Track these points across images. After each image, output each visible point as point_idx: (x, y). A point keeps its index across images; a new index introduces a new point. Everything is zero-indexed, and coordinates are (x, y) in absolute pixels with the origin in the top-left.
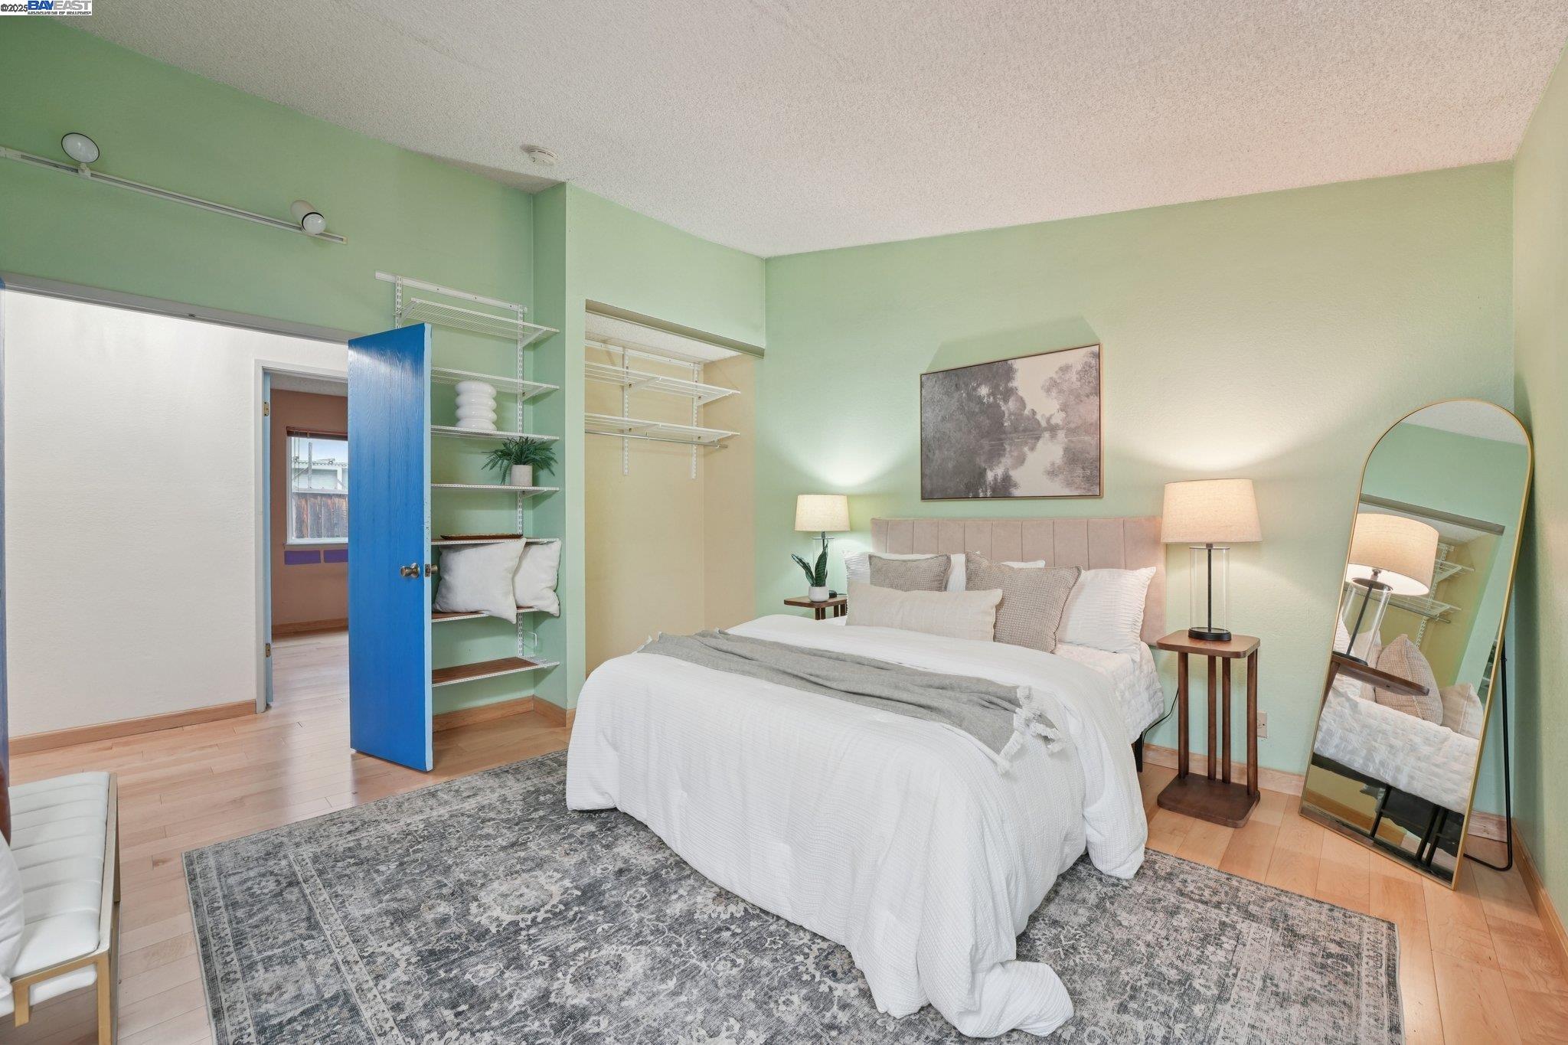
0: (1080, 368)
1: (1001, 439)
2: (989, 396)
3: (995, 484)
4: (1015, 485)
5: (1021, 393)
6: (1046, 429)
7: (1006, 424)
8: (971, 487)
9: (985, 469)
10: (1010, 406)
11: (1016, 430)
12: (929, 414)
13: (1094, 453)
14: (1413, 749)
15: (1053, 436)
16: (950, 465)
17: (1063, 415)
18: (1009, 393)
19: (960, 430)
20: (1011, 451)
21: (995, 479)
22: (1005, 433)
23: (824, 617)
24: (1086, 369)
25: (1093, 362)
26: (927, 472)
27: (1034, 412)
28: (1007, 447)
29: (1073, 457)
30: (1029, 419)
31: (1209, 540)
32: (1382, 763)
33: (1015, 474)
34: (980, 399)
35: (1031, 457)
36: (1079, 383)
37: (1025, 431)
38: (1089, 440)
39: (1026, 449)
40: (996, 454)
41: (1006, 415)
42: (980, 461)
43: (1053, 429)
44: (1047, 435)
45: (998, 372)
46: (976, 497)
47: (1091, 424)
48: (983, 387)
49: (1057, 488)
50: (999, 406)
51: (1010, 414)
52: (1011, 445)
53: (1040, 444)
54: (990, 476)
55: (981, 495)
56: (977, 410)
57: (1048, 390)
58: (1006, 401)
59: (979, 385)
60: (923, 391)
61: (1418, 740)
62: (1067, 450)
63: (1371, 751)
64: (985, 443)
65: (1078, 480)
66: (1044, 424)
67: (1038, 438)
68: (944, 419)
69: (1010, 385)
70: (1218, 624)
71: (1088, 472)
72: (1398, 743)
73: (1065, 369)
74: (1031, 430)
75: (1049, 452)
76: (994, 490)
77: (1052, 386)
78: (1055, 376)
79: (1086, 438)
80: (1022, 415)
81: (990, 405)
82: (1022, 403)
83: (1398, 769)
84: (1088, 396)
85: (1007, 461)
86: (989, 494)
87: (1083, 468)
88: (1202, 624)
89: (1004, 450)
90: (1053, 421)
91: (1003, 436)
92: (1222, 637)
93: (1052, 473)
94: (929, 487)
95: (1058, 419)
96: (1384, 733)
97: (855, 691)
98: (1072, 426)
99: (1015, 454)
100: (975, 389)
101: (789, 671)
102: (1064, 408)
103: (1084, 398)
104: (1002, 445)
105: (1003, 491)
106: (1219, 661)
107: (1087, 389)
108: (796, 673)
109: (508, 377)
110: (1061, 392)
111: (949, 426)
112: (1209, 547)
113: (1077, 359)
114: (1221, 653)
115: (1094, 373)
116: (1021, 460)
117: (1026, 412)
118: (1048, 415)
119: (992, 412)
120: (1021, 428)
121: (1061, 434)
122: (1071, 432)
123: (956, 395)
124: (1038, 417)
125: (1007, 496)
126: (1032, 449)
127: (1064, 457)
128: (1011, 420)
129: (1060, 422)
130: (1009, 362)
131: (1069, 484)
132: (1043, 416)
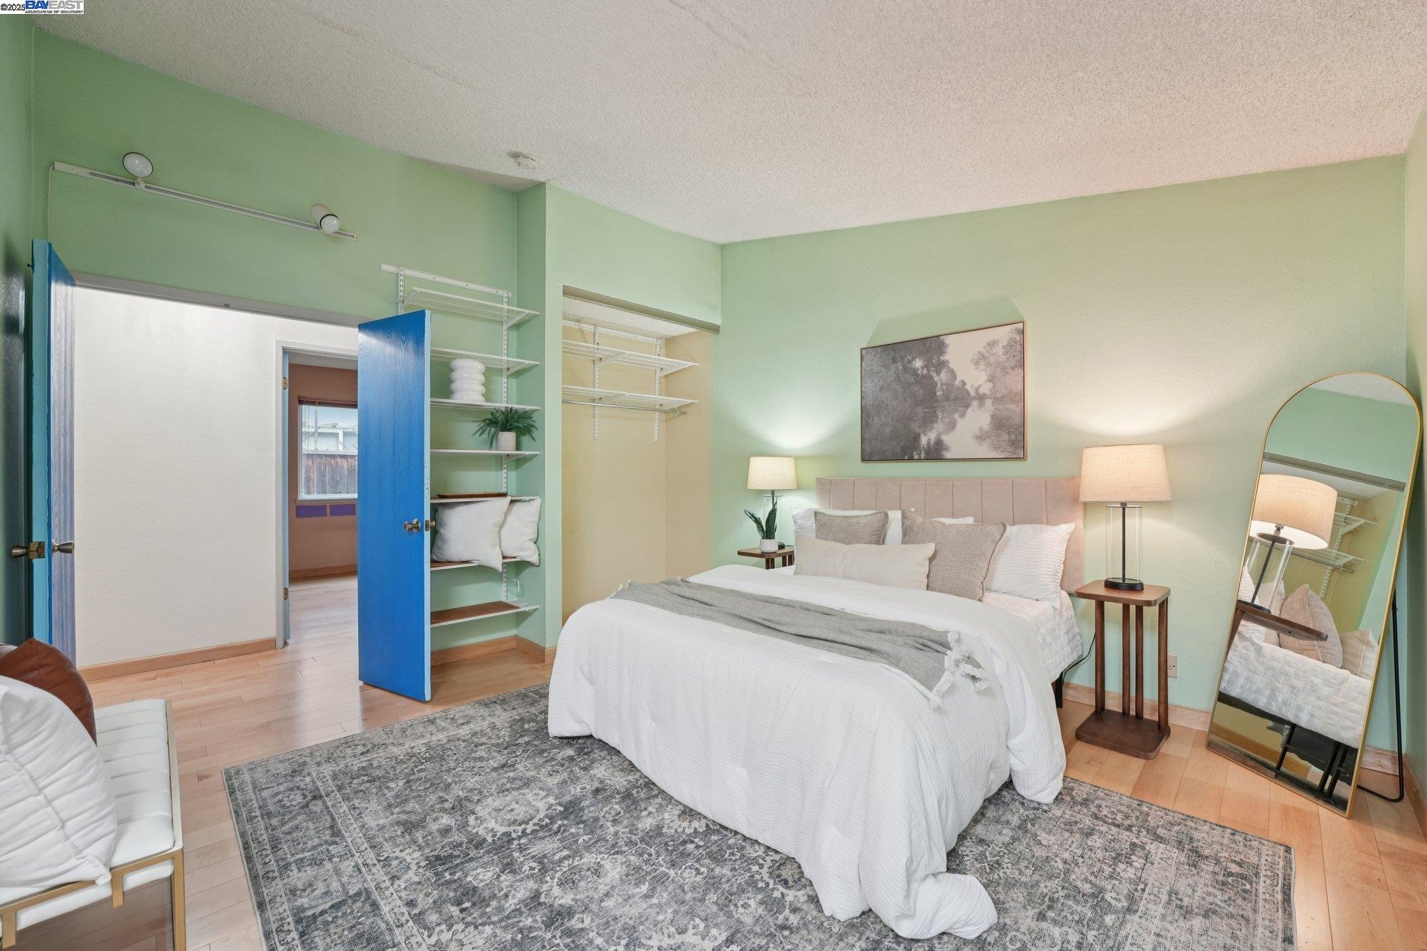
0: (1005, 343)
1: (934, 407)
2: (923, 368)
3: (929, 447)
4: (947, 449)
5: (952, 365)
6: (974, 398)
7: (938, 394)
8: (906, 450)
9: (919, 434)
10: (941, 378)
11: (947, 399)
12: (869, 385)
13: (1018, 420)
14: (1314, 689)
15: (981, 405)
16: (888, 430)
17: (990, 385)
18: (941, 365)
19: (897, 399)
20: (943, 418)
21: (929, 443)
22: (937, 401)
23: (773, 567)
24: (1011, 345)
25: (1018, 338)
26: (867, 436)
27: (963, 383)
28: (940, 415)
29: (999, 424)
30: (958, 388)
31: (1123, 500)
32: (1285, 703)
33: (947, 439)
34: (914, 371)
35: (961, 423)
36: (1005, 357)
38: (1014, 408)
40: (929, 420)
41: (939, 386)
42: (915, 426)
43: (981, 398)
44: (975, 403)
45: (932, 346)
46: (911, 459)
47: (1016, 394)
48: (917, 360)
49: (984, 451)
50: (931, 378)
51: (942, 384)
52: (942, 412)
53: (969, 410)
54: (924, 440)
55: (916, 457)
56: (912, 381)
57: (977, 363)
58: (938, 373)
59: (914, 359)
60: (863, 363)
62: (993, 417)
63: (1274, 691)
64: (920, 411)
65: (1004, 444)
66: (973, 393)
67: (967, 406)
68: (882, 389)
69: (942, 358)
70: (1132, 575)
71: (1013, 437)
72: (1299, 684)
73: (992, 344)
74: (961, 399)
75: (977, 419)
76: (927, 453)
77: (980, 359)
78: (982, 350)
79: (1011, 406)
80: (953, 385)
81: (923, 377)
82: (953, 374)
83: (1300, 708)
84: (1013, 369)
85: (939, 426)
86: (923, 456)
87: (1009, 433)
88: (1116, 575)
89: (937, 417)
90: (981, 391)
91: (936, 404)
92: (1135, 587)
93: (980, 438)
94: (868, 449)
95: (986, 389)
96: (1287, 674)
97: (804, 634)
98: (999, 395)
99: (947, 420)
100: (910, 362)
101: (745, 616)
102: (991, 379)
103: (1010, 371)
105: (936, 453)
106: (1133, 608)
107: (1012, 362)
108: (751, 618)
109: (495, 354)
110: (989, 364)
111: (886, 395)
112: (1124, 505)
113: (1003, 335)
114: (1134, 602)
115: (1019, 347)
117: (957, 383)
118: (976, 386)
119: (926, 383)
120: (952, 398)
121: (989, 403)
122: (997, 400)
123: (893, 367)
124: (968, 387)
125: (940, 459)
126: (963, 416)
127: (991, 423)
128: (943, 390)
129: (988, 392)
130: (942, 338)
131: (996, 448)
132: (972, 386)
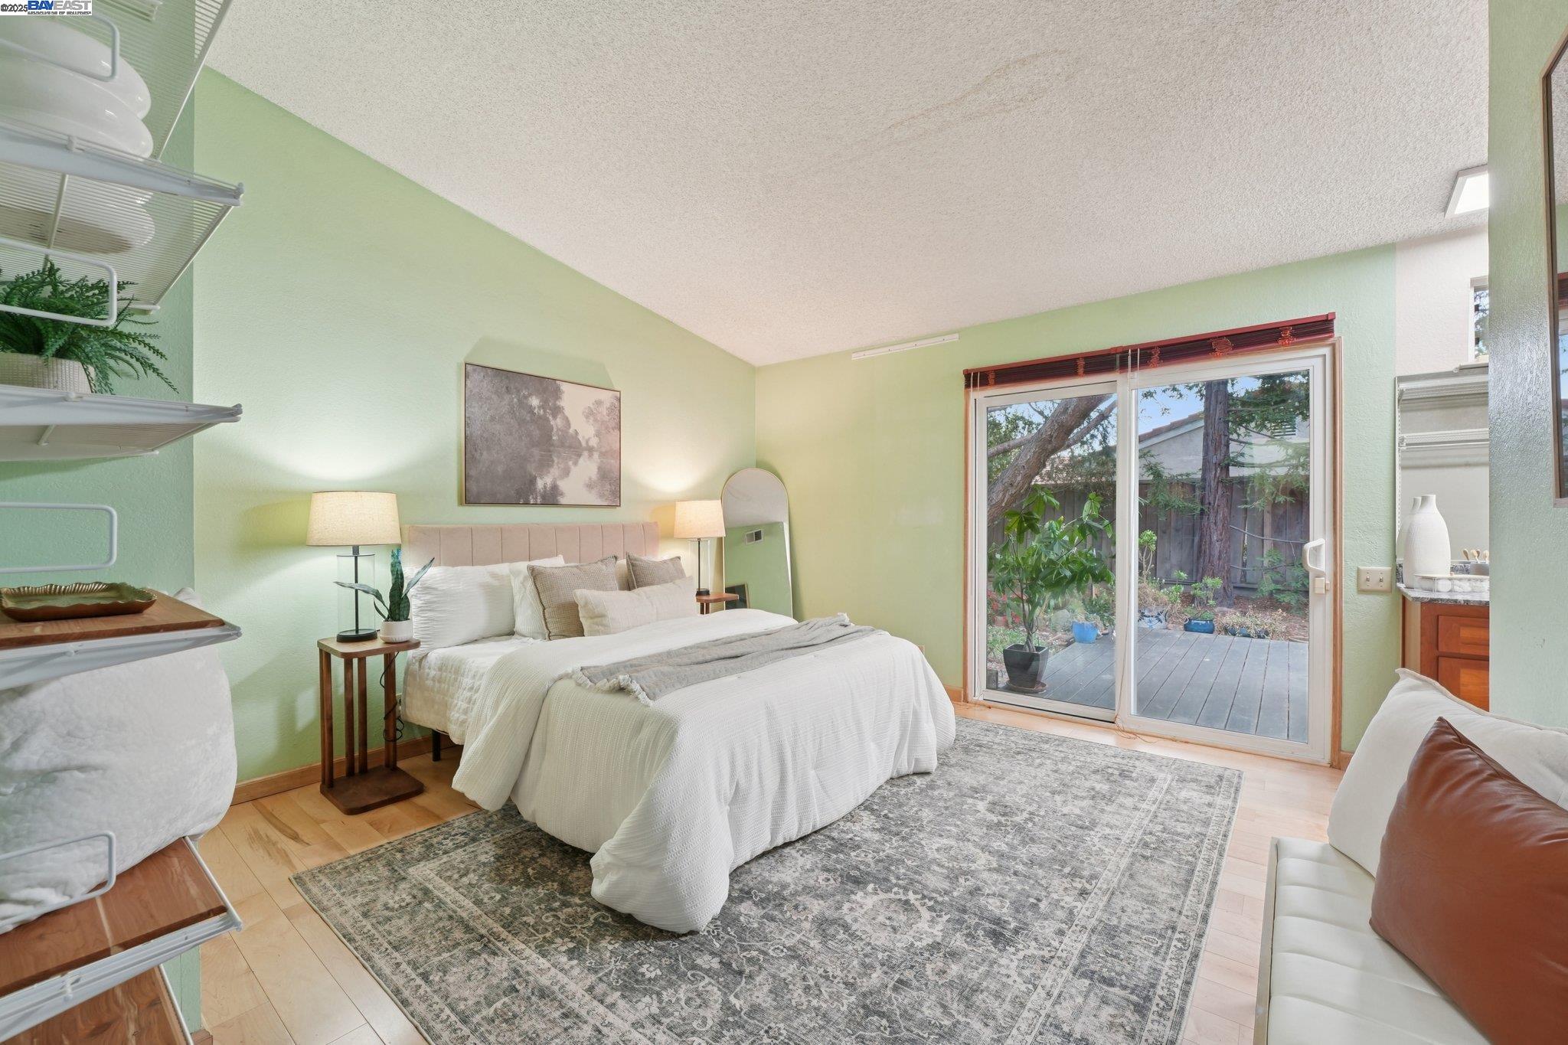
0: (608, 405)
1: (550, 451)
2: (539, 407)
3: (545, 492)
4: (562, 494)
5: (567, 412)
6: (585, 449)
7: (554, 438)
8: (522, 494)
9: (535, 478)
10: (557, 423)
11: (562, 445)
12: (476, 410)
13: (616, 474)
15: (591, 456)
16: (500, 469)
17: (597, 439)
18: (557, 411)
19: (511, 434)
20: (558, 463)
21: (545, 487)
22: (553, 445)
24: (611, 408)
25: (617, 404)
26: (473, 473)
27: (576, 433)
28: (555, 459)
29: (603, 475)
30: (572, 437)
33: (563, 485)
34: (531, 410)
35: (574, 471)
36: (607, 417)
37: (570, 447)
38: (613, 463)
39: (570, 463)
40: (545, 464)
41: (555, 430)
42: (531, 468)
43: (591, 450)
44: (586, 453)
45: (548, 387)
46: (527, 503)
47: (615, 451)
48: (534, 397)
49: (592, 498)
50: (548, 421)
51: (558, 429)
52: (558, 457)
53: (581, 461)
54: (540, 484)
55: (532, 502)
56: (528, 419)
57: (587, 417)
58: (555, 417)
59: (530, 395)
60: (468, 382)
62: (599, 468)
64: (536, 452)
65: (607, 494)
66: (584, 444)
67: (579, 456)
68: (492, 419)
69: (558, 403)
71: (612, 488)
73: (599, 403)
74: (575, 448)
75: (586, 469)
76: (543, 497)
77: (590, 414)
78: (592, 406)
79: (611, 461)
80: (567, 433)
81: (540, 417)
82: (567, 420)
84: (614, 429)
85: (555, 471)
86: (539, 501)
87: (609, 484)
89: (553, 461)
90: (591, 443)
91: (552, 448)
93: (590, 486)
94: (474, 488)
95: (594, 442)
98: (603, 450)
99: (562, 466)
100: (526, 397)
102: (598, 434)
103: (611, 430)
104: (551, 456)
105: (551, 499)
107: (614, 425)
110: (596, 420)
111: (498, 427)
113: (607, 398)
115: (616, 412)
116: (566, 472)
117: (571, 430)
118: (587, 437)
119: (542, 423)
120: (567, 444)
121: (596, 455)
122: (603, 454)
123: (507, 397)
124: (580, 437)
125: (555, 504)
126: (576, 464)
127: (598, 473)
128: (558, 435)
129: (595, 446)
130: (558, 382)
131: (601, 496)
132: (583, 437)
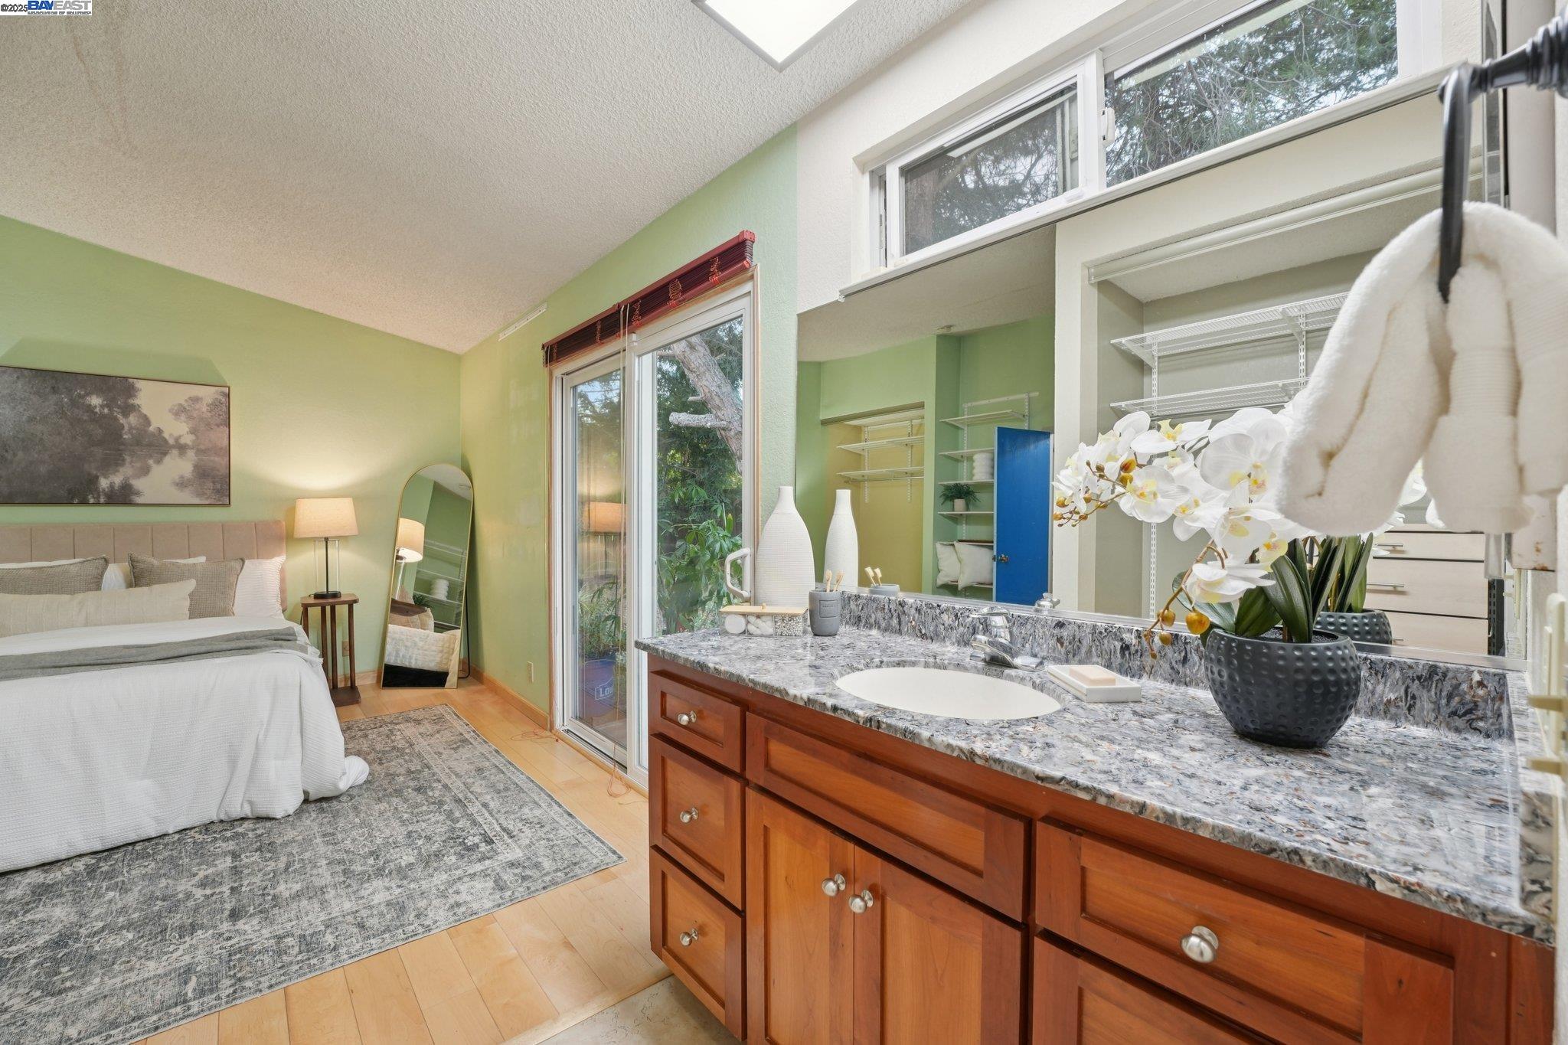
0: (210, 401)
1: (119, 450)
2: (102, 406)
3: (112, 491)
5: (145, 411)
6: (173, 447)
7: (125, 437)
8: (76, 493)
9: (97, 477)
10: (129, 421)
11: (138, 443)
13: (224, 471)
14: (415, 644)
16: (43, 469)
17: (193, 437)
18: (128, 409)
19: (59, 434)
20: (132, 462)
21: (112, 486)
22: (123, 444)
24: (215, 405)
25: (223, 400)
27: (160, 431)
28: (126, 457)
29: (203, 473)
30: (153, 435)
31: (326, 536)
32: (403, 656)
33: (138, 484)
34: (89, 407)
36: (209, 414)
37: (150, 445)
38: (219, 461)
39: (151, 462)
40: (113, 462)
41: (126, 428)
42: (91, 468)
43: (182, 449)
44: (175, 452)
45: (115, 386)
46: (84, 503)
47: (221, 448)
48: (94, 397)
49: (187, 497)
50: (116, 419)
51: (131, 428)
53: (167, 459)
54: (104, 483)
55: (92, 501)
56: (86, 418)
57: (177, 415)
58: (126, 416)
59: (88, 394)
61: (417, 639)
62: (196, 467)
63: (397, 652)
64: (99, 452)
65: (208, 492)
66: (171, 442)
67: (165, 454)
68: (32, 419)
69: (131, 401)
71: (218, 486)
72: (409, 644)
73: (196, 400)
74: (157, 446)
75: (179, 466)
76: (109, 496)
77: (179, 411)
78: (183, 402)
79: (216, 459)
80: (146, 431)
81: (103, 416)
82: (146, 421)
83: (411, 657)
84: (218, 426)
86: (102, 500)
87: (214, 483)
88: (322, 589)
89: (124, 460)
90: (182, 441)
91: (122, 447)
92: (335, 595)
93: (182, 484)
95: (188, 439)
96: (402, 640)
98: (202, 447)
99: (138, 465)
100: (82, 397)
102: (194, 431)
103: (215, 427)
104: (121, 455)
105: (123, 497)
107: (216, 420)
110: (191, 418)
111: (39, 428)
112: (326, 540)
113: (208, 394)
115: (224, 408)
116: (145, 471)
117: (151, 429)
118: (176, 435)
119: (107, 423)
120: (145, 443)
121: (191, 454)
122: (201, 452)
123: (53, 397)
124: (166, 435)
125: (128, 503)
127: (193, 471)
128: (132, 434)
129: (189, 443)
130: (130, 380)
131: (199, 495)
132: (171, 435)
